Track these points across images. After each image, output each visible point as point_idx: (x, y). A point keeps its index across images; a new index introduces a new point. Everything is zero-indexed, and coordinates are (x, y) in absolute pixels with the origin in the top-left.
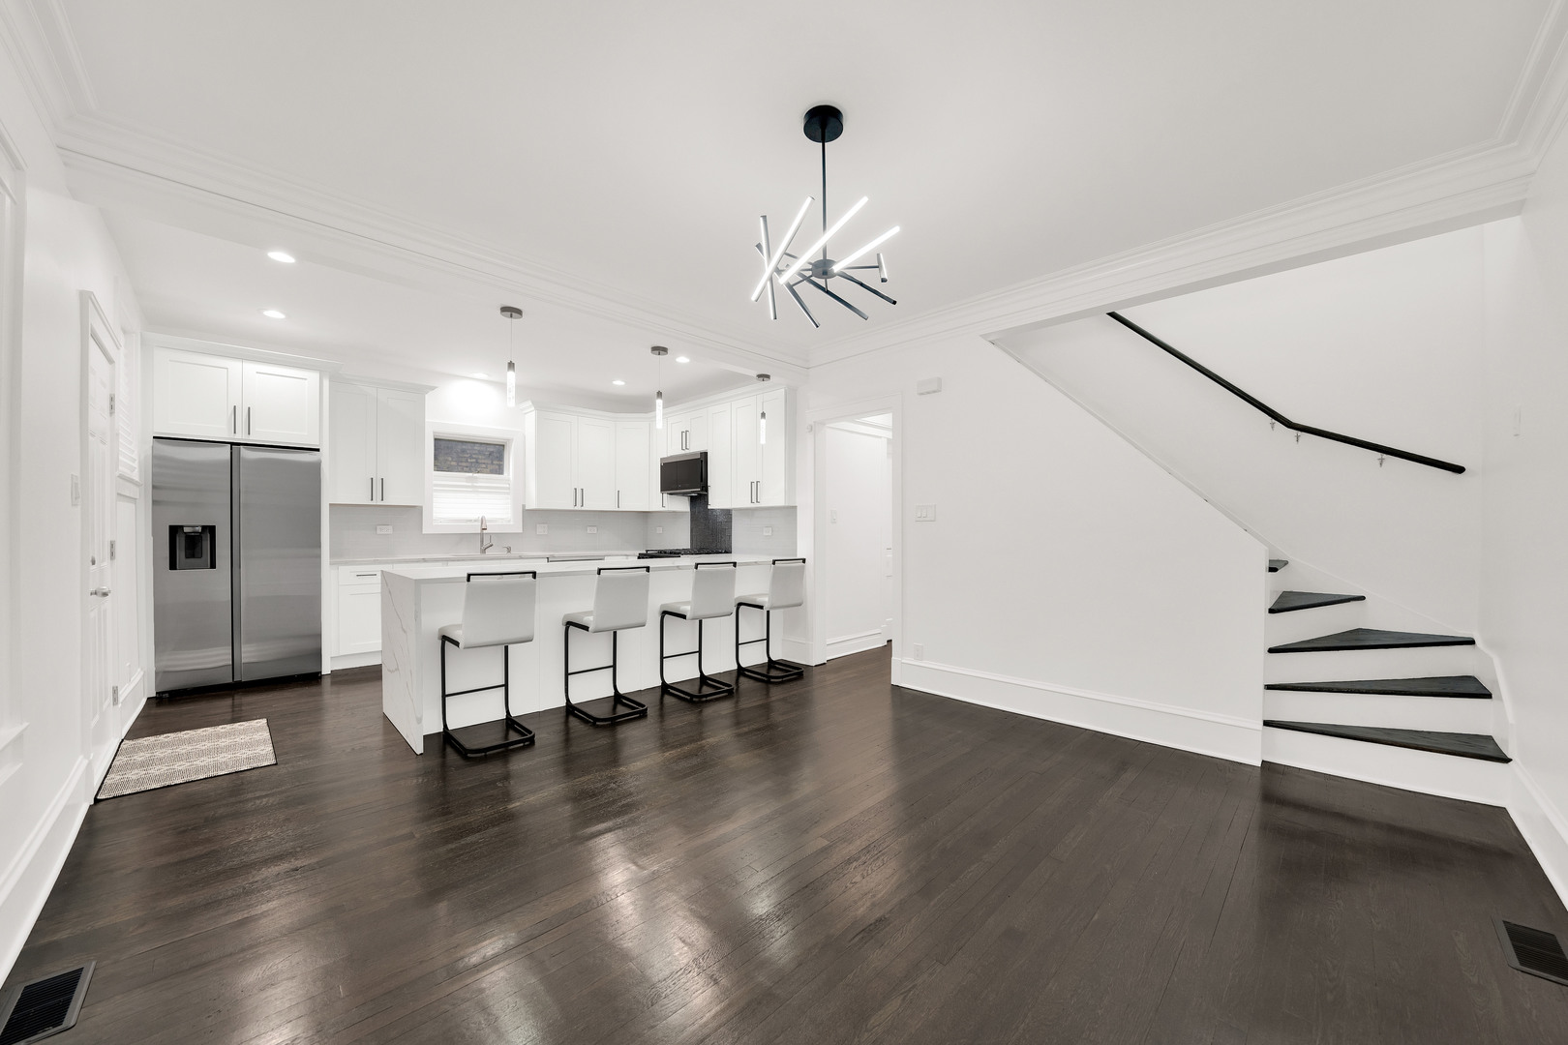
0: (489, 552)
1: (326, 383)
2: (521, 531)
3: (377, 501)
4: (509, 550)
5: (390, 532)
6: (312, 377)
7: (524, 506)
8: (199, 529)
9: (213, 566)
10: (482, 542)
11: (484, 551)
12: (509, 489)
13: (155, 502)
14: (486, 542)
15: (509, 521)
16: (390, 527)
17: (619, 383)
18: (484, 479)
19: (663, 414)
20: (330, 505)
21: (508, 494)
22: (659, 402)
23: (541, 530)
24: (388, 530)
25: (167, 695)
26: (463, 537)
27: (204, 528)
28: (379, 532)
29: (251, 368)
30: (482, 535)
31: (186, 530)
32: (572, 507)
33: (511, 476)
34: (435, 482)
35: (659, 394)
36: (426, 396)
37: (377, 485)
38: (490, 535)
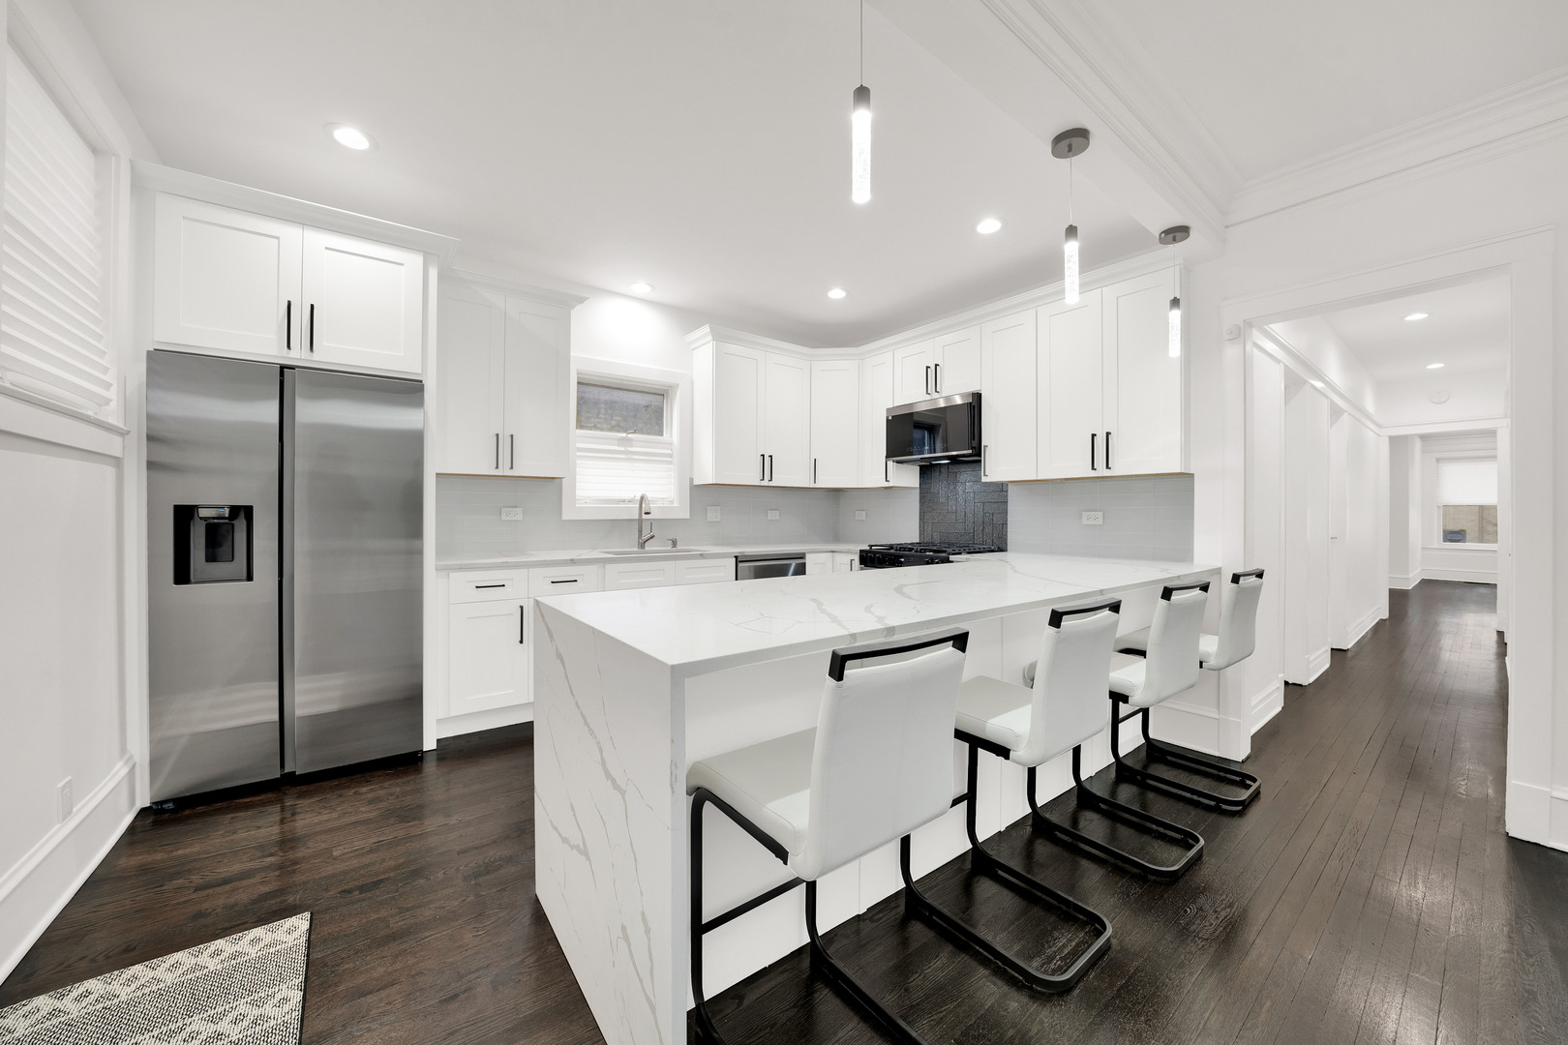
0: (648, 547)
1: (433, 273)
2: (688, 517)
3: (503, 470)
4: (674, 543)
5: (520, 517)
6: (414, 261)
7: (691, 480)
8: (226, 512)
9: (250, 578)
10: (640, 532)
11: (642, 545)
12: (671, 456)
13: (152, 465)
14: (646, 535)
15: (672, 502)
16: (519, 510)
17: (837, 294)
18: (640, 441)
19: (1082, 285)
20: (437, 474)
21: (670, 463)
22: (1072, 249)
23: (713, 514)
24: (518, 515)
25: (171, 805)
26: (613, 526)
27: (235, 510)
28: (504, 517)
29: (318, 240)
30: (640, 521)
31: (203, 513)
32: (757, 482)
33: (675, 438)
34: (579, 445)
35: (1071, 231)
36: (572, 312)
37: (504, 445)
38: (651, 522)
